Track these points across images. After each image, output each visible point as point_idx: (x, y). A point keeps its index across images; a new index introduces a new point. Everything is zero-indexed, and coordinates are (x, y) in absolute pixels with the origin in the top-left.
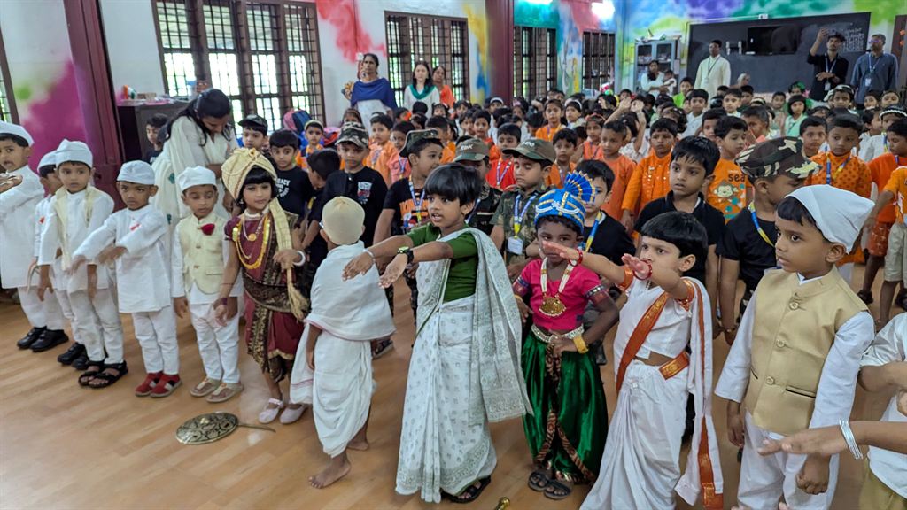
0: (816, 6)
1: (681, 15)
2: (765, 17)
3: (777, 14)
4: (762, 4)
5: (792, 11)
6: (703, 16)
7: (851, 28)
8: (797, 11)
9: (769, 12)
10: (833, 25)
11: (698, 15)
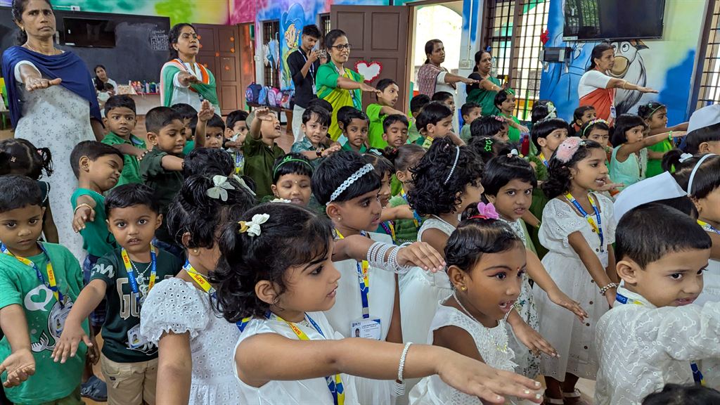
0: (123, 5)
2: (79, 10)
3: (88, 8)
5: (102, 7)
7: (156, 29)
9: (80, 4)
10: (141, 25)
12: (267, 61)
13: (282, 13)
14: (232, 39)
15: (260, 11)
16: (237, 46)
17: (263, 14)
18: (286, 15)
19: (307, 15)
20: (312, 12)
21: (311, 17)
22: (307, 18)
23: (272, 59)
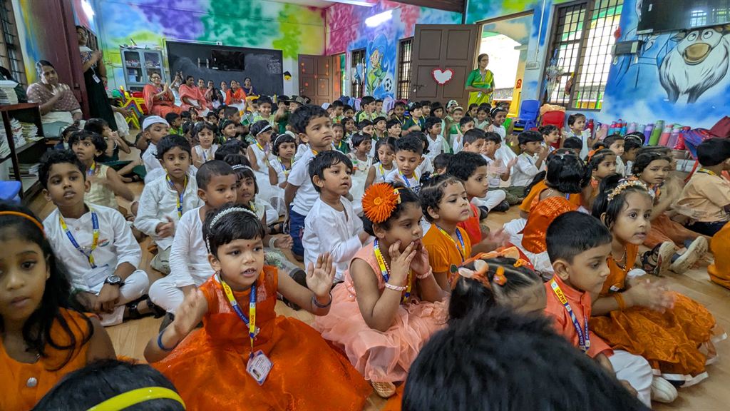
0: (251, 42)
1: (156, 32)
2: (221, 44)
3: (228, 43)
4: (217, 34)
5: (237, 43)
6: (175, 36)
7: (273, 58)
8: (240, 44)
9: (222, 41)
10: (264, 55)
11: (171, 35)
12: (354, 79)
13: (369, 42)
14: (327, 66)
15: (350, 43)
16: (331, 71)
17: (353, 45)
18: (372, 44)
19: (389, 42)
20: (394, 39)
21: (392, 43)
22: (389, 44)
23: (359, 78)
